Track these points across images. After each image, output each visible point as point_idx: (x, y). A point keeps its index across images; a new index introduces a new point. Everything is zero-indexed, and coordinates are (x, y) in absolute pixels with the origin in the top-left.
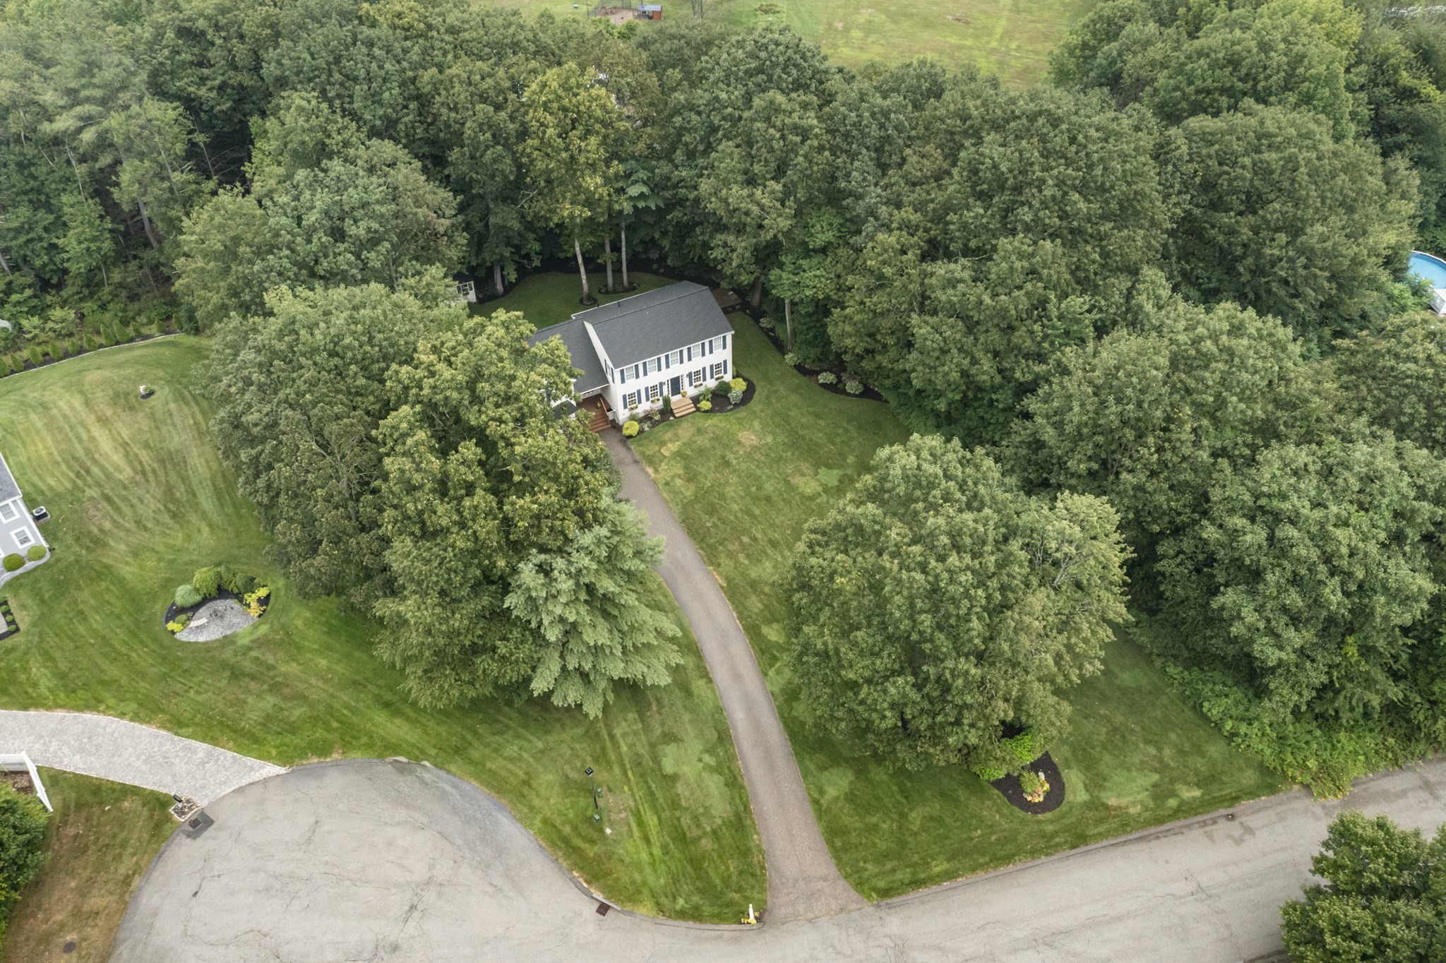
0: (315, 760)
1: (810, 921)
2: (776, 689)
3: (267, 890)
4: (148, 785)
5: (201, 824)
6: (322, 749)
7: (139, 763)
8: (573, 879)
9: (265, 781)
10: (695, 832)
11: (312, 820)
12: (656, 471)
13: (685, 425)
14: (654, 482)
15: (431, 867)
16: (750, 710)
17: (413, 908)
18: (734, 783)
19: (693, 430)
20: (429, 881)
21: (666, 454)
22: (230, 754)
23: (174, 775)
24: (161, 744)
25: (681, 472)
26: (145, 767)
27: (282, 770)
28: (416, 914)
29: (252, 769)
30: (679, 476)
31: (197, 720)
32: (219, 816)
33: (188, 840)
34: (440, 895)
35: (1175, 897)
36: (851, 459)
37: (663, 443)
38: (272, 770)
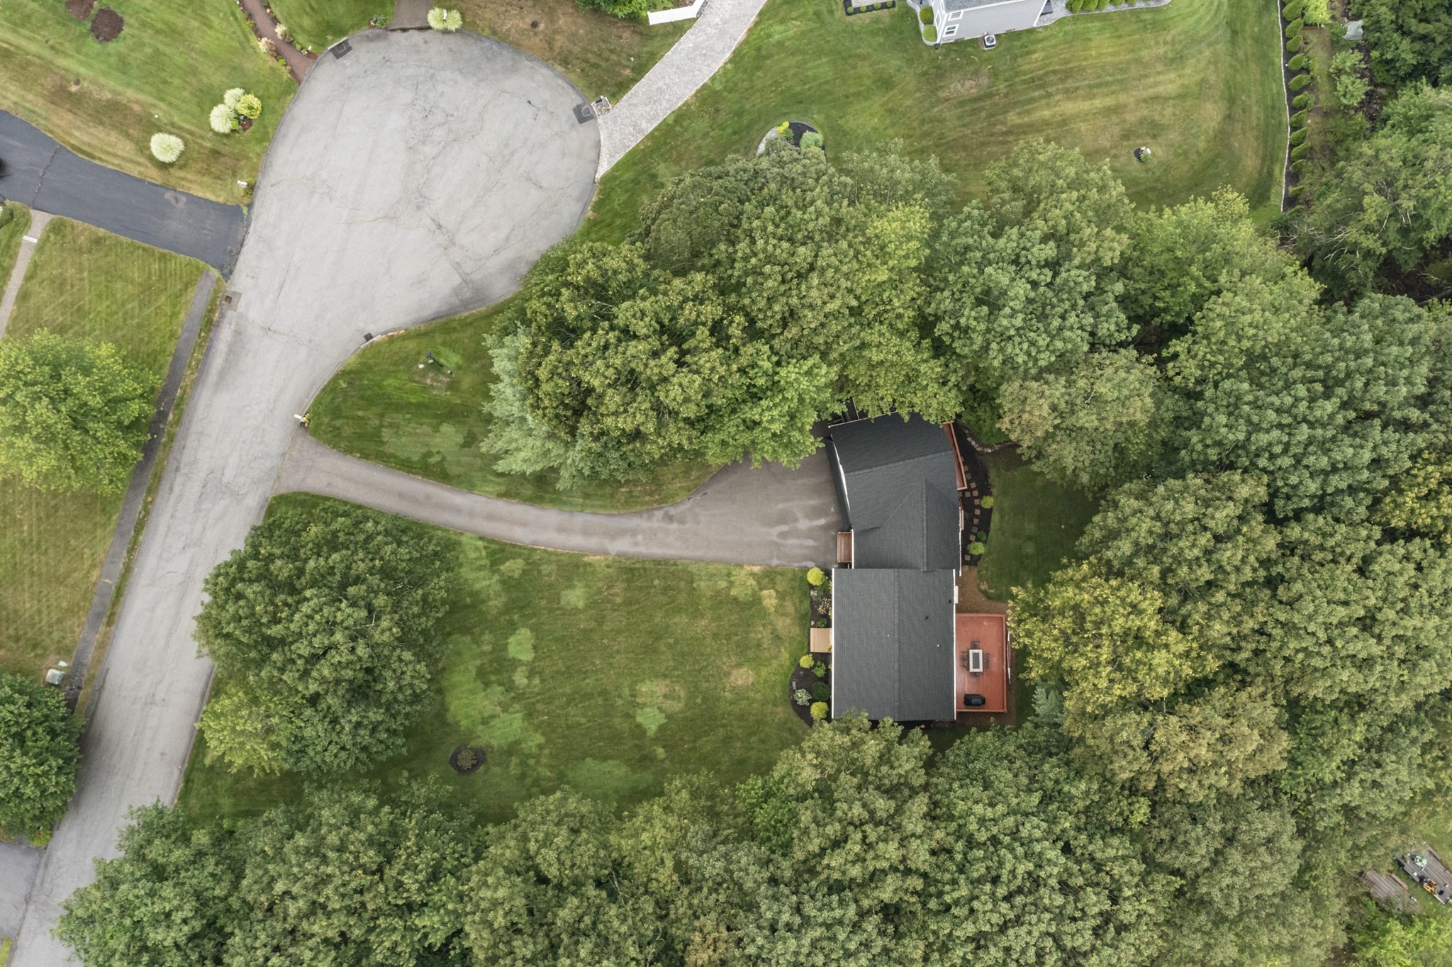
0: (595, 199)
1: (284, 454)
2: (464, 539)
3: (506, 145)
4: (636, 88)
5: (583, 116)
6: (598, 207)
7: (661, 84)
8: (400, 329)
9: (596, 162)
10: (387, 420)
11: (545, 184)
12: (752, 574)
13: (796, 630)
14: (740, 566)
15: (462, 247)
16: (458, 510)
17: (440, 227)
18: (406, 466)
19: (783, 632)
20: (452, 242)
21: (765, 592)
22: (633, 145)
23: (636, 105)
24: (668, 101)
25: (733, 592)
26: (655, 87)
27: (598, 176)
28: (434, 227)
29: (612, 156)
30: (729, 588)
31: (678, 128)
32: (585, 129)
33: (575, 105)
34: (440, 245)
35: (160, 682)
36: (661, 752)
37: (781, 596)
38: (604, 168)
